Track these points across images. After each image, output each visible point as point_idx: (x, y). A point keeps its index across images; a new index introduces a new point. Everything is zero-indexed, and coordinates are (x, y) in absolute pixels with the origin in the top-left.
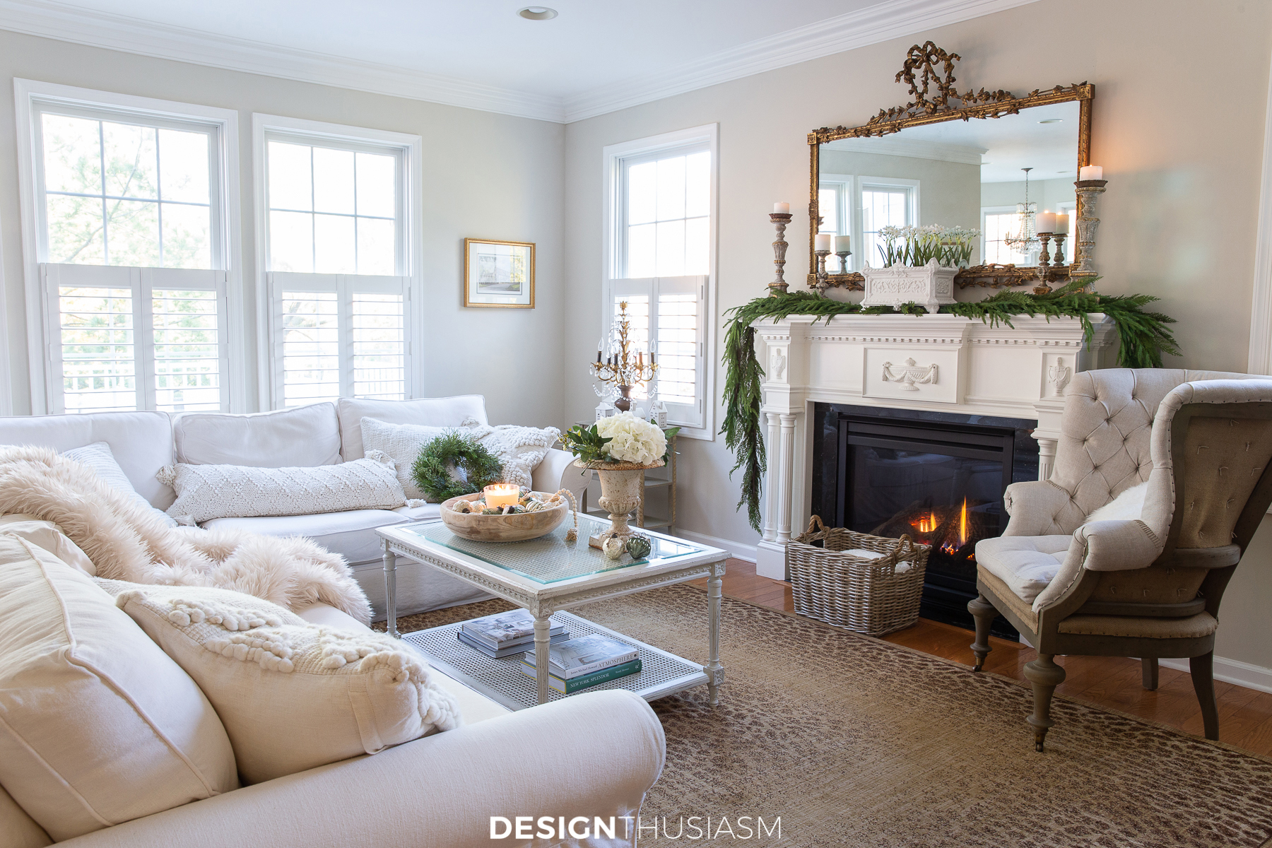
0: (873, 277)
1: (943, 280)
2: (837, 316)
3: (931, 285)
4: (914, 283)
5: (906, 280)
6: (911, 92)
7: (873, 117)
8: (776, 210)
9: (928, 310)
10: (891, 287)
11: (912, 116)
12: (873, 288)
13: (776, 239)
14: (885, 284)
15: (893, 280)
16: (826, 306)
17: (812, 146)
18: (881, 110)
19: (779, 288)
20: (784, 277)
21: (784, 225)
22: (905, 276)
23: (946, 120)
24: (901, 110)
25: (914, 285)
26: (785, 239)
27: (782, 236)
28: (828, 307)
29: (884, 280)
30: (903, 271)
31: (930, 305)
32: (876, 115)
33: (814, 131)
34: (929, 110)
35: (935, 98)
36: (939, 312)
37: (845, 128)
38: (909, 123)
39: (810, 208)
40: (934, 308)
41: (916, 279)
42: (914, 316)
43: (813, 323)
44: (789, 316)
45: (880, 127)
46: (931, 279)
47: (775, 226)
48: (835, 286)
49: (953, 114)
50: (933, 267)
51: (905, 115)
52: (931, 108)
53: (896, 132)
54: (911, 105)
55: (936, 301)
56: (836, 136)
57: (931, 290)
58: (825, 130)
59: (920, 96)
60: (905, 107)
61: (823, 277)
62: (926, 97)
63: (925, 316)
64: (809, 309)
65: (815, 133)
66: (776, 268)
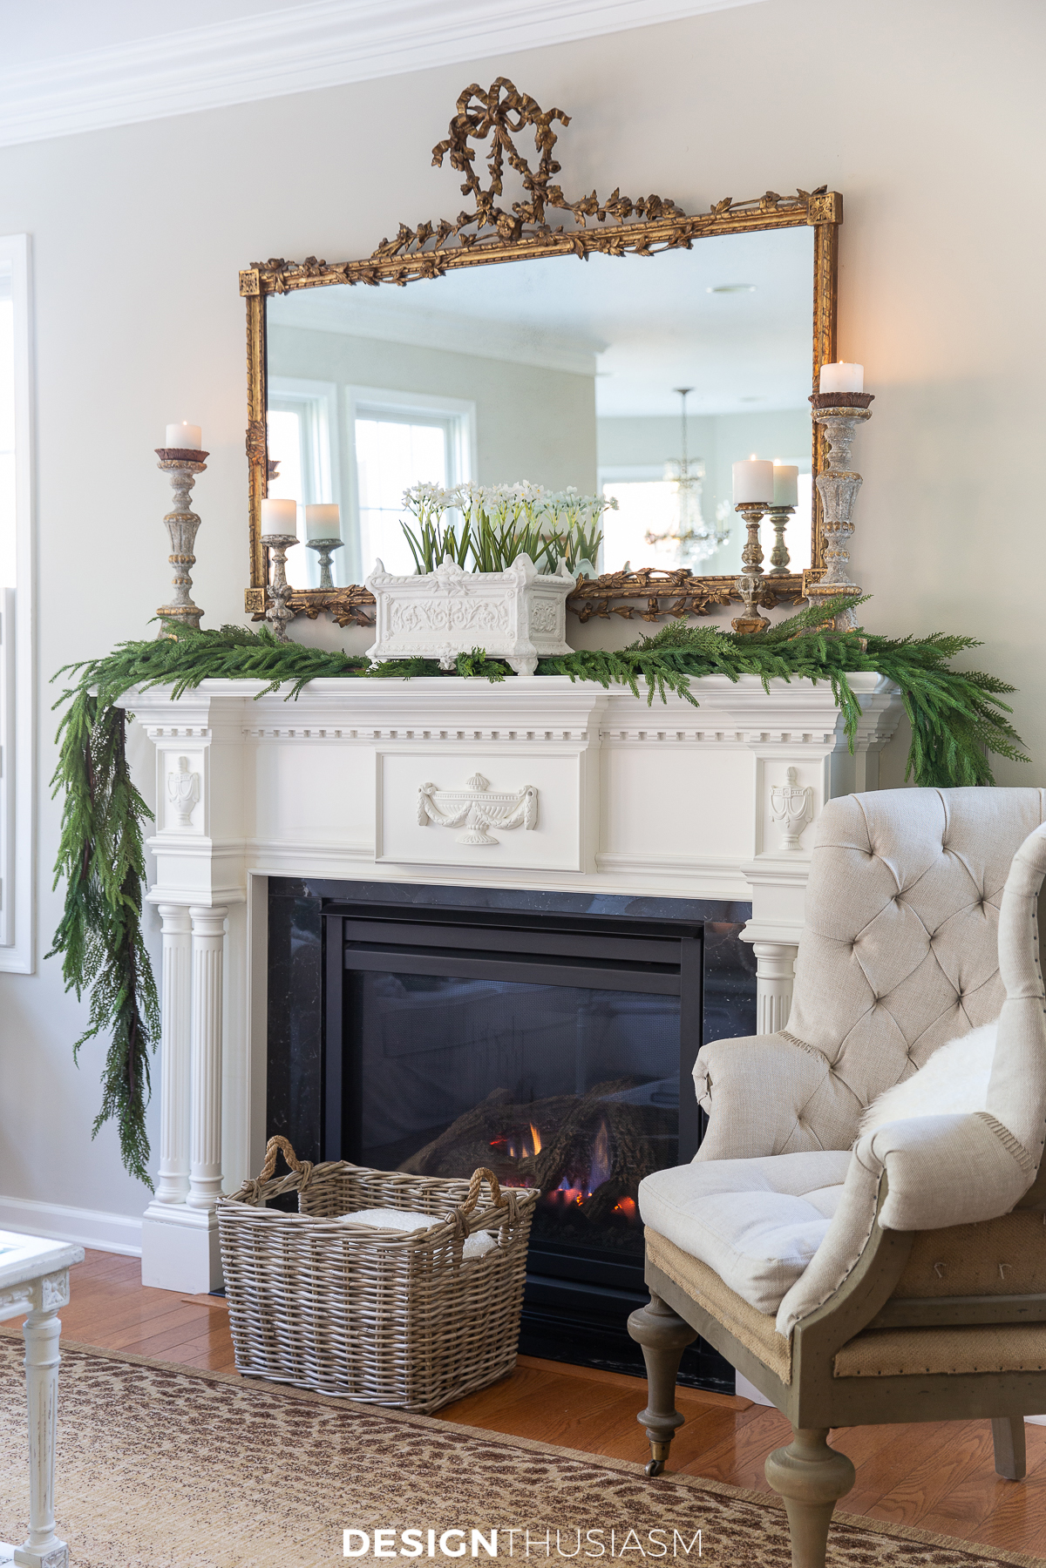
0: (393, 595)
1: (544, 603)
2: (317, 682)
3: (520, 614)
4: (482, 609)
5: (465, 601)
6: (466, 190)
7: (386, 242)
8: (171, 442)
9: (514, 666)
10: (433, 616)
11: (469, 241)
12: (394, 619)
13: (172, 507)
14: (419, 611)
15: (437, 602)
16: (290, 659)
17: (250, 298)
18: (402, 226)
19: (181, 619)
20: (192, 594)
21: (189, 476)
22: (462, 593)
23: (542, 255)
24: (445, 229)
25: (482, 614)
26: (193, 508)
27: (185, 501)
28: (294, 662)
29: (417, 602)
30: (460, 583)
31: (519, 657)
32: (392, 237)
33: (254, 265)
34: (506, 232)
35: (518, 205)
36: (537, 673)
37: (323, 264)
38: (464, 258)
39: (249, 439)
40: (528, 663)
41: (485, 601)
42: (483, 682)
43: (259, 696)
44: (206, 683)
45: (399, 263)
46: (519, 600)
47: (169, 477)
48: (309, 616)
49: (556, 243)
50: (523, 574)
51: (454, 241)
52: (509, 228)
53: (435, 276)
54: (467, 219)
55: (531, 649)
56: (303, 280)
57: (520, 625)
58: (279, 265)
59: (487, 199)
60: (454, 222)
61: (282, 596)
62: (498, 202)
63: (509, 680)
64: (253, 667)
65: (256, 271)
66: (173, 573)
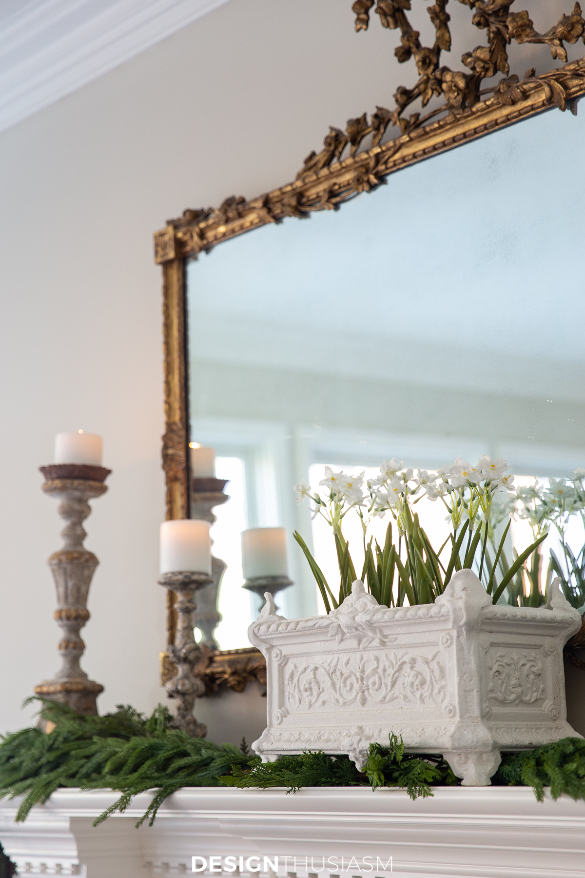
0: (286, 651)
1: (515, 654)
3: (461, 674)
4: (407, 667)
5: (382, 654)
6: (403, 55)
7: (313, 154)
8: (60, 456)
9: (457, 767)
10: (339, 683)
11: (415, 125)
12: (289, 689)
13: (60, 544)
14: (322, 675)
15: (344, 658)
16: (162, 755)
17: (166, 265)
18: (332, 129)
19: (60, 698)
20: (86, 664)
21: (83, 501)
22: (376, 643)
23: (509, 121)
24: (382, 119)
25: (407, 677)
26: (88, 545)
27: (76, 535)
28: (168, 761)
29: (318, 660)
30: (370, 624)
31: (464, 751)
32: (319, 147)
33: (169, 223)
34: (454, 98)
35: (469, 55)
36: (498, 780)
37: (242, 201)
38: (406, 151)
39: (165, 447)
40: (479, 761)
41: (412, 653)
43: (104, 817)
44: (59, 795)
45: (327, 178)
46: (460, 649)
47: (56, 502)
49: (525, 96)
50: (461, 604)
51: (394, 129)
52: (459, 90)
53: (372, 187)
54: (406, 96)
55: (482, 734)
56: (222, 229)
57: (464, 694)
58: (196, 216)
59: (430, 59)
60: (392, 106)
62: (445, 59)
64: (115, 771)
65: (170, 230)
66: (59, 633)
